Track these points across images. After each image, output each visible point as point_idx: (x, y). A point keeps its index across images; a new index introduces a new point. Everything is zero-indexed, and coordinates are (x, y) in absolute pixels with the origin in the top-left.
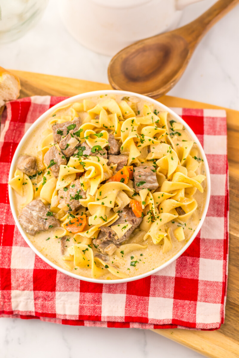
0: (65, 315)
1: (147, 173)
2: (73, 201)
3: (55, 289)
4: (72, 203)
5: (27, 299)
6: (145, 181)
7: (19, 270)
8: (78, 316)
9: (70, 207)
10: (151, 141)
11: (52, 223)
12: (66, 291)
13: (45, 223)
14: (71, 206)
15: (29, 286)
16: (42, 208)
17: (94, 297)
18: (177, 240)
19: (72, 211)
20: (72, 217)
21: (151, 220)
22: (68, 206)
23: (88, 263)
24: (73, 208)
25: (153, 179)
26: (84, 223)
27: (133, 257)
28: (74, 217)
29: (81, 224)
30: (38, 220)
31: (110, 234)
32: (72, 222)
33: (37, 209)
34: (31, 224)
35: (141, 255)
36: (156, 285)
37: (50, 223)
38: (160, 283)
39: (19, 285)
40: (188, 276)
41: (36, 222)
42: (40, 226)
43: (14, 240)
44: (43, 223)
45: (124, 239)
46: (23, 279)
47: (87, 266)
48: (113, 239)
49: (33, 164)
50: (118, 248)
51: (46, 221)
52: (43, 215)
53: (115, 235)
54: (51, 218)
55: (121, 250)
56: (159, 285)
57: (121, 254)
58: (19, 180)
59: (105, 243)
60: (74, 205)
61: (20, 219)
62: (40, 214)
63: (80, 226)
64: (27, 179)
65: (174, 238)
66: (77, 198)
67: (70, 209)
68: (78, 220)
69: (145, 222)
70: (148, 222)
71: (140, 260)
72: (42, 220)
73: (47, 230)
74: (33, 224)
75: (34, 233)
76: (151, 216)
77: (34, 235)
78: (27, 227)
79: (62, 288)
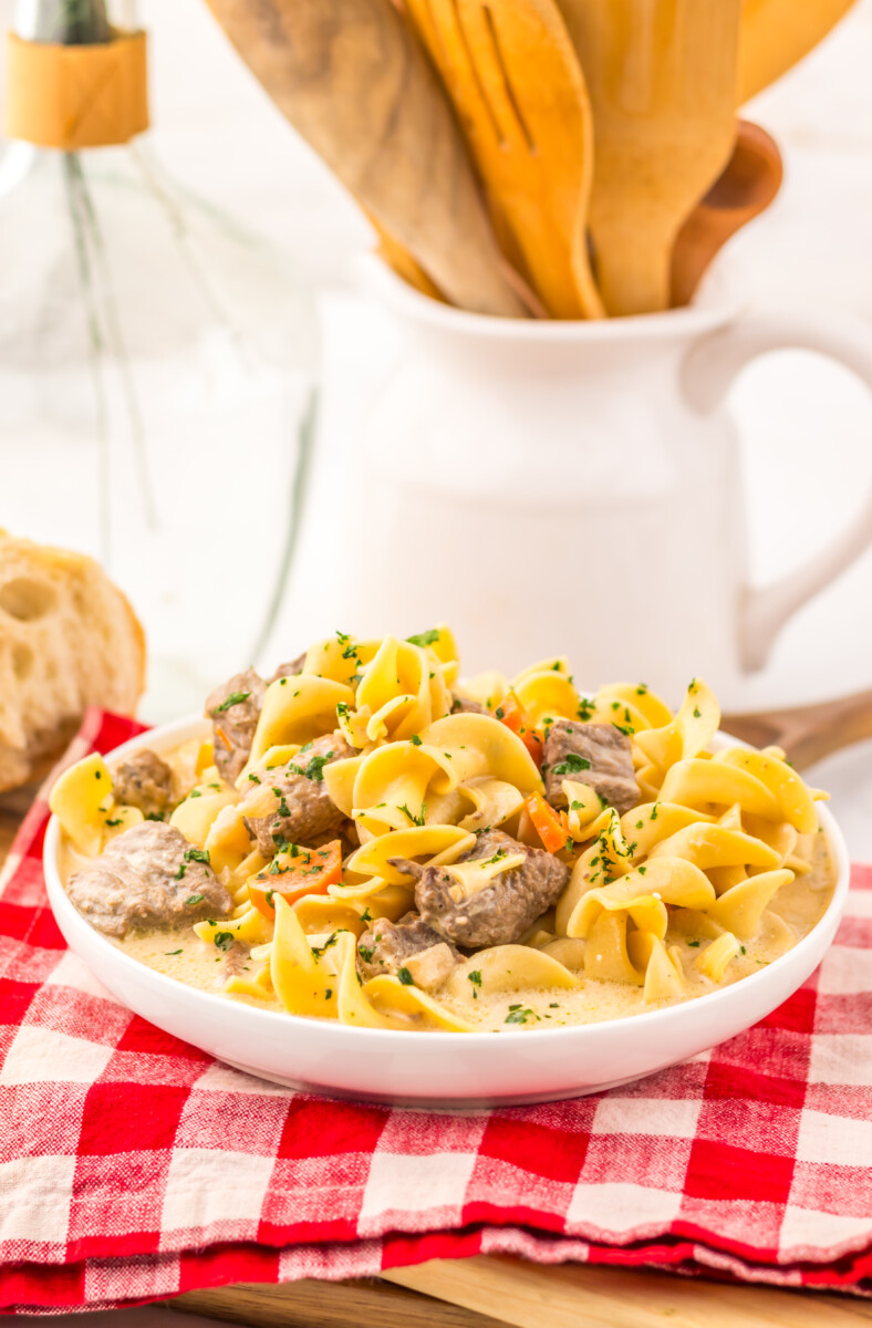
0: (199, 1230)
1: (598, 730)
2: (297, 781)
3: (173, 1139)
4: (291, 784)
5: (46, 1191)
6: (589, 760)
7: (31, 1087)
8: (256, 1225)
9: (284, 800)
10: (621, 710)
11: (201, 888)
12: (220, 1146)
13: (174, 891)
14: (288, 797)
15: (62, 1138)
16: (175, 834)
17: (338, 1164)
18: (706, 979)
19: (289, 818)
20: (285, 851)
21: (603, 874)
22: (278, 793)
23: (329, 984)
24: (296, 811)
25: (620, 761)
26: (332, 864)
27: (520, 1006)
28: (295, 854)
29: (320, 868)
30: (147, 878)
31: (433, 872)
32: (284, 868)
33: (151, 841)
34: (116, 888)
35: (552, 1006)
36: (610, 1158)
37: (194, 889)
38: (628, 1151)
39: (22, 1140)
40: (749, 1146)
41: (137, 882)
42: (152, 896)
43: (32, 1009)
44: (165, 893)
45: (488, 899)
46: (41, 1115)
47: (325, 994)
48: (440, 897)
49: (159, 770)
50: (460, 962)
51: (181, 882)
52: (170, 859)
53: (454, 883)
54: (201, 869)
55: (471, 971)
56: (620, 1157)
57: (469, 987)
58: (98, 775)
59: (407, 936)
60: (298, 797)
61: (75, 886)
62: (160, 857)
63: (315, 873)
64: (125, 812)
65: (693, 975)
66: (315, 771)
67: (283, 805)
68: (308, 861)
69: (579, 882)
70: (592, 880)
71: (548, 1017)
72: (164, 879)
73: (178, 913)
74: (125, 887)
75: (121, 920)
76: (606, 854)
77: (121, 931)
78: (96, 902)
79: (204, 1136)
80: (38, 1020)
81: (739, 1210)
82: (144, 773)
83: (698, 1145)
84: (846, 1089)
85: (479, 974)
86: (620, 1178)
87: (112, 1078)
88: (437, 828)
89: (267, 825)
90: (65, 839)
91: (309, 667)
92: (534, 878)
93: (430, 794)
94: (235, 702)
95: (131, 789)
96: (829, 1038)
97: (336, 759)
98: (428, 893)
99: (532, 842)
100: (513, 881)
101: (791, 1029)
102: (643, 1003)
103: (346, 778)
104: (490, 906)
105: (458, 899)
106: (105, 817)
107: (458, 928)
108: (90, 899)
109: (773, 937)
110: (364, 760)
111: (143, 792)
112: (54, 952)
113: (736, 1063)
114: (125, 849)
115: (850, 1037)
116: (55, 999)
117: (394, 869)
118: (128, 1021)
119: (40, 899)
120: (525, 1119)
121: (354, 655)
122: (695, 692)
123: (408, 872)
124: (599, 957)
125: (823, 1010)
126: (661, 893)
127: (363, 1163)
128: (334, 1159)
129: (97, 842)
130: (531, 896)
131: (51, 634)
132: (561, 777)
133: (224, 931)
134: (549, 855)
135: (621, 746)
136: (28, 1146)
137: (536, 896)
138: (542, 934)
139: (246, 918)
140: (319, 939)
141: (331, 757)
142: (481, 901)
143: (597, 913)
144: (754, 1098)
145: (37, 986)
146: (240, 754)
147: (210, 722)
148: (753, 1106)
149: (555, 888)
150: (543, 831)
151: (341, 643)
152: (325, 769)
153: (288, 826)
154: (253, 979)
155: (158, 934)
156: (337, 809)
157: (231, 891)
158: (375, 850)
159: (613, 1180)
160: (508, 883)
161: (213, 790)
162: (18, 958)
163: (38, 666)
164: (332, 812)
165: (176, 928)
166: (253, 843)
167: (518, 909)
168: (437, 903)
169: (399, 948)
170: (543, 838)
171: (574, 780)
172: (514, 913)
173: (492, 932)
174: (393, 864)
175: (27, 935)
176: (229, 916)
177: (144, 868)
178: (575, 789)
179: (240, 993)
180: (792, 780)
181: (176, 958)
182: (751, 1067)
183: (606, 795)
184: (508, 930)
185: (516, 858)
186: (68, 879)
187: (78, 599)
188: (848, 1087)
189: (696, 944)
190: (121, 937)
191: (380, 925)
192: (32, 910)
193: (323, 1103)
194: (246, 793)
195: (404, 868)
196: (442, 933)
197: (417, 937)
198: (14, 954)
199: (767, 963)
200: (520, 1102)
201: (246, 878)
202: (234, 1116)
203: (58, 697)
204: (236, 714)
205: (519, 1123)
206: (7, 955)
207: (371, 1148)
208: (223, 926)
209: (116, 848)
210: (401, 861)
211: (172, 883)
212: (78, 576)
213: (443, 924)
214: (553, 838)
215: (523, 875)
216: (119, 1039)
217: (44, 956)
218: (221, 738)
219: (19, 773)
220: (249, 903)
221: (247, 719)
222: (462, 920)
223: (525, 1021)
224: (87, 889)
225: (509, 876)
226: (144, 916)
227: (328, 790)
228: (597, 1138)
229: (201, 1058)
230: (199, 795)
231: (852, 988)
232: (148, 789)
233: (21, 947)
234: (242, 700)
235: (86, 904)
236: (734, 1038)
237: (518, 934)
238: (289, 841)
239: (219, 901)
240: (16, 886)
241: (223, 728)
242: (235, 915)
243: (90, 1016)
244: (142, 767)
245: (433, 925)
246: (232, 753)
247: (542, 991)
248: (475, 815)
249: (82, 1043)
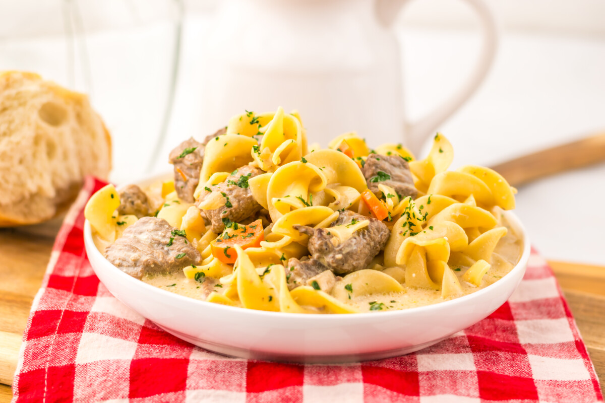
1: (392, 159)
2: (234, 189)
3: (185, 385)
4: (231, 190)
6: (389, 174)
7: (96, 363)
9: (228, 199)
11: (183, 250)
12: (213, 388)
13: (167, 252)
14: (230, 197)
15: (119, 390)
16: (163, 223)
17: (284, 393)
18: (472, 285)
19: (232, 208)
20: (230, 227)
21: (409, 232)
22: (224, 195)
23: (270, 293)
24: (235, 204)
25: (407, 175)
26: (259, 231)
27: (375, 302)
28: (236, 228)
29: (253, 234)
30: (151, 246)
31: (320, 231)
32: (231, 235)
33: (151, 226)
34: (135, 251)
35: (392, 302)
36: (434, 382)
37: (179, 250)
38: (442, 379)
39: (94, 394)
40: (507, 373)
41: (147, 248)
42: (156, 255)
43: (87, 324)
44: (163, 253)
45: (353, 244)
46: (105, 378)
47: (268, 299)
48: (326, 244)
49: (142, 196)
50: (339, 280)
51: (171, 247)
52: (163, 236)
53: (332, 237)
54: (182, 240)
55: (346, 284)
56: (439, 382)
57: (346, 293)
58: (112, 196)
59: (308, 267)
60: (235, 197)
61: (109, 253)
62: (158, 235)
63: (250, 237)
64: (126, 218)
65: (467, 285)
66: (244, 183)
67: (228, 202)
68: (245, 231)
69: (397, 236)
70: (404, 234)
71: (392, 307)
72: (161, 246)
73: (171, 263)
74: (140, 251)
75: (139, 269)
76: (410, 220)
77: (140, 275)
78: (124, 260)
79: (202, 383)
80: (91, 329)
82: (135, 197)
83: (480, 374)
85: (351, 285)
86: (443, 392)
87: (141, 356)
88: (317, 208)
89: (219, 213)
90: (95, 234)
91: (229, 131)
92: (374, 234)
93: (310, 192)
94: (188, 152)
95: (128, 205)
96: (524, 322)
97: (253, 177)
98: (319, 242)
99: (368, 212)
100: (364, 235)
101: (503, 319)
102: (441, 297)
103: (262, 185)
104: (354, 248)
105: (337, 245)
106: (115, 221)
107: (337, 261)
108: (120, 259)
109: (498, 264)
110: (271, 176)
111: (135, 207)
112: (90, 298)
113: (479, 335)
114: (135, 232)
115: (535, 321)
116: (99, 319)
117: (297, 232)
118: (140, 330)
119: (74, 272)
120: (381, 365)
121: (257, 122)
122: (439, 140)
123: (306, 232)
124: (414, 275)
125: (515, 309)
126: (447, 237)
127: (299, 391)
128: (281, 391)
129: (114, 233)
130: (372, 243)
131: (65, 134)
132: (376, 184)
133: (200, 271)
134: (380, 222)
135: (405, 167)
136: (102, 394)
137: (375, 244)
138: (378, 266)
139: (211, 264)
140: (261, 270)
141: (250, 175)
142: (349, 245)
143: (413, 248)
144: (500, 350)
145: (87, 313)
146: (192, 181)
147: (172, 166)
148: (501, 354)
149: (384, 240)
150: (375, 209)
151: (248, 116)
152: (250, 181)
153: (231, 212)
154: (224, 292)
155: (160, 276)
156: (257, 203)
157: (200, 251)
158: (286, 220)
159: (439, 393)
160: (361, 236)
161: (175, 204)
162: (70, 300)
163: (59, 152)
164: (253, 205)
165: (170, 273)
166: (207, 227)
167: (367, 251)
168: (324, 247)
169: (304, 274)
170: (376, 212)
171: (383, 184)
172: (365, 253)
173: (354, 263)
174: (296, 228)
175: (72, 290)
176: (200, 264)
177: (149, 241)
178: (383, 187)
179: (217, 301)
180: (500, 181)
181: (173, 287)
183: (400, 193)
184: (362, 262)
185: (364, 222)
186: (106, 253)
187: (79, 117)
188: (543, 345)
189: (458, 270)
190: (140, 278)
191: (293, 262)
192: (72, 278)
193: (265, 364)
194: (203, 197)
195: (303, 230)
196: (326, 265)
197: (313, 268)
198: (68, 299)
199: (501, 277)
201: (207, 245)
202: (217, 372)
203: (69, 170)
204: (189, 159)
205: (377, 368)
206: (66, 300)
207: (301, 383)
208: (199, 269)
209: (130, 232)
210: (300, 227)
211: (166, 248)
212: (79, 102)
213: (328, 259)
214: (381, 212)
215: (369, 231)
216: (138, 338)
217: (85, 299)
218: (180, 174)
219: (48, 211)
220: (211, 256)
221: (197, 161)
222: (339, 256)
223: (381, 309)
224: (118, 253)
225: (362, 232)
226: (153, 266)
227: (253, 192)
228: (423, 374)
229: (191, 346)
230: (168, 205)
231: (526, 298)
232: (138, 205)
233: (71, 295)
234: (192, 152)
235: (117, 262)
237: (366, 265)
238: (232, 220)
239: (194, 257)
240: (60, 266)
241: (181, 168)
242: (203, 264)
243: (119, 328)
244: (134, 194)
245: (321, 261)
246: (186, 182)
247: (384, 294)
248: (335, 202)
249: (118, 341)
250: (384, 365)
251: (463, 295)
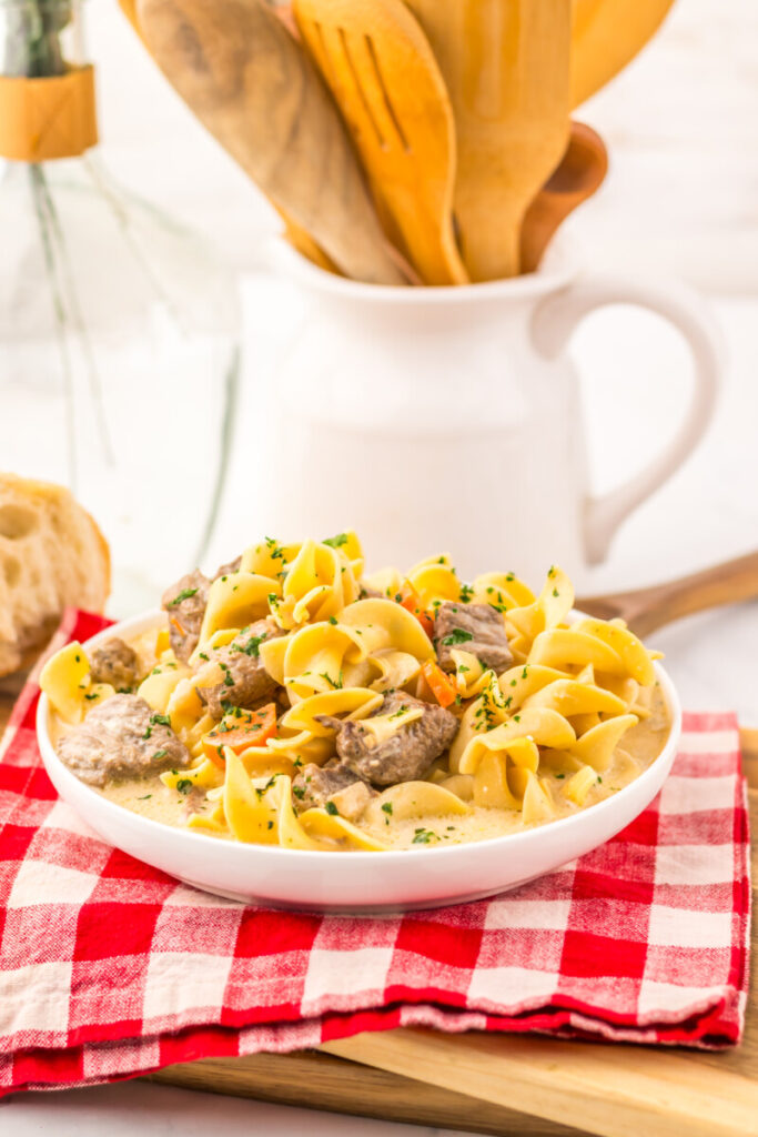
0: (174, 1016)
1: (477, 609)
2: (239, 657)
3: (150, 945)
4: (234, 660)
5: (49, 991)
6: (471, 633)
7: (34, 908)
8: (219, 1011)
9: (228, 673)
10: (495, 594)
11: (165, 745)
12: (188, 949)
13: (143, 749)
14: (232, 670)
15: (61, 948)
16: (141, 704)
17: (283, 960)
18: (571, 804)
19: (233, 687)
20: (231, 714)
21: (486, 723)
22: (224, 667)
23: (270, 817)
24: (238, 681)
25: (496, 633)
26: (269, 722)
27: (423, 829)
28: (239, 715)
29: (260, 726)
30: (121, 739)
31: (351, 726)
32: (230, 726)
33: (123, 709)
34: (96, 747)
35: (449, 829)
36: (500, 948)
37: (159, 746)
38: (514, 942)
39: (28, 951)
40: (611, 935)
41: (113, 742)
42: (125, 753)
43: (32, 848)
44: (136, 750)
45: (395, 745)
46: (44, 930)
47: (267, 826)
48: (357, 745)
49: (125, 653)
50: (374, 796)
51: (148, 741)
52: (138, 724)
53: (367, 733)
54: (164, 730)
55: (384, 802)
56: (508, 947)
57: (382, 816)
58: (78, 659)
59: (331, 777)
60: (240, 670)
61: (63, 747)
62: (130, 722)
63: (256, 730)
64: (100, 688)
65: (561, 801)
66: (253, 648)
67: (228, 677)
68: (250, 720)
69: (467, 730)
70: (478, 728)
71: (446, 837)
72: (134, 739)
73: (146, 766)
74: (104, 746)
75: (101, 773)
76: (487, 707)
77: (101, 781)
78: (81, 760)
79: (174, 942)
80: (37, 856)
81: (605, 985)
82: (115, 657)
83: (569, 935)
84: (685, 888)
85: (390, 805)
86: (508, 963)
87: (99, 900)
88: (352, 690)
89: (216, 693)
90: (53, 711)
91: (244, 567)
92: (431, 727)
93: (346, 664)
94: (186, 596)
95: (104, 669)
96: (670, 849)
97: (270, 638)
98: (347, 742)
99: (428, 699)
100: (415, 730)
101: (640, 842)
102: (521, 824)
103: (278, 653)
104: (398, 751)
105: (371, 746)
106: (84, 692)
107: (372, 769)
108: (75, 757)
109: (623, 768)
110: (292, 639)
111: (114, 672)
112: (47, 802)
113: (597, 870)
114: (102, 716)
115: (687, 847)
116: (50, 838)
117: (319, 725)
118: (109, 855)
119: (33, 761)
120: (431, 919)
121: (280, 556)
122: (554, 577)
123: (330, 726)
124: (485, 789)
125: (665, 827)
126: (533, 735)
127: (303, 958)
128: (280, 956)
129: (79, 712)
130: (429, 742)
131: (34, 549)
132: (449, 647)
133: (184, 779)
134: (442, 709)
135: (496, 621)
136: (34, 955)
137: (433, 741)
138: (439, 772)
139: (201, 768)
140: (261, 782)
141: (265, 637)
142: (390, 747)
143: (482, 754)
144: (612, 897)
145: (35, 829)
146: (191, 638)
147: (166, 614)
148: (612, 903)
149: (448, 735)
150: (437, 690)
151: (270, 547)
152: (262, 647)
153: (233, 693)
154: (209, 815)
155: (131, 783)
156: (271, 678)
157: (189, 747)
158: (303, 710)
159: (503, 965)
160: (411, 732)
161: (170, 668)
162: (18, 808)
163: (25, 575)
164: (267, 680)
165: (145, 778)
166: (205, 709)
167: (419, 753)
168: (354, 750)
169: (325, 787)
170: (437, 696)
171: (460, 649)
172: (417, 756)
173: (399, 772)
174: (318, 720)
175: (25, 790)
176: (187, 767)
177: (118, 731)
178: (461, 656)
179: (200, 827)
180: (633, 643)
181: (146, 801)
182: (609, 873)
183: (485, 661)
184: (412, 770)
185: (416, 712)
186: (57, 743)
187: (55, 521)
188: (686, 887)
189: (562, 777)
190: (102, 787)
191: (309, 769)
192: (28, 770)
193: (269, 913)
194: (198, 668)
195: (327, 723)
196: (359, 774)
197: (340, 778)
198: (15, 805)
199: (619, 789)
200: (426, 906)
201: (200, 736)
202: (198, 925)
203: (41, 600)
204: (187, 606)
205: (426, 922)
206: (9, 806)
207: (309, 947)
208: (183, 775)
209: (95, 716)
210: (324, 718)
211: (141, 742)
212: (55, 503)
213: (360, 766)
214: (445, 695)
215: (422, 725)
216: (102, 868)
217: (39, 806)
218: (175, 626)
219: (12, 662)
220: (203, 756)
221: (196, 610)
222: (375, 763)
223: (428, 841)
224: (73, 749)
225: (412, 727)
226: (120, 769)
227: (264, 663)
228: (489, 933)
229: (169, 881)
230: (159, 672)
231: (686, 809)
232: (118, 669)
233: (20, 799)
234: (192, 595)
235: (73, 761)
236: (594, 851)
237: (420, 773)
238: (234, 705)
239: (179, 755)
240: (14, 751)
241: (177, 618)
242: (193, 765)
243: (78, 851)
244: (113, 652)
245: (352, 768)
246: (185, 638)
247: (440, 817)
248: (382, 679)
249: (73, 873)
250: (438, 919)
251: (553, 820)
